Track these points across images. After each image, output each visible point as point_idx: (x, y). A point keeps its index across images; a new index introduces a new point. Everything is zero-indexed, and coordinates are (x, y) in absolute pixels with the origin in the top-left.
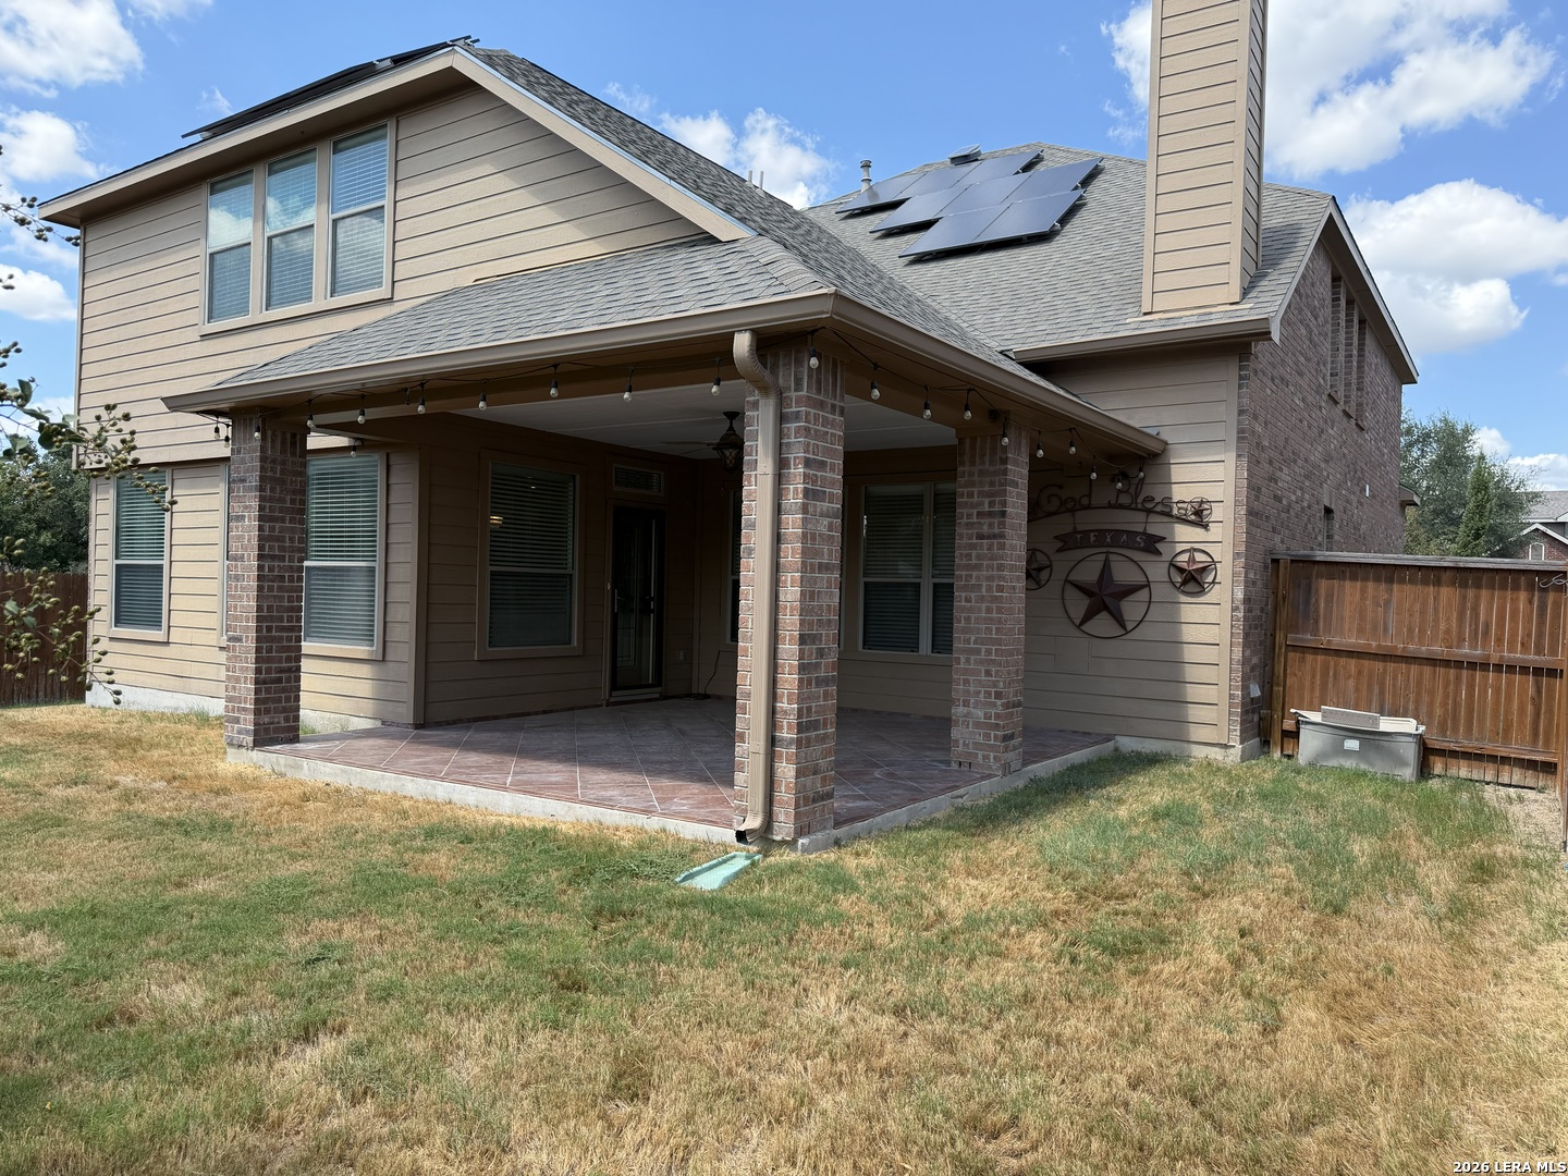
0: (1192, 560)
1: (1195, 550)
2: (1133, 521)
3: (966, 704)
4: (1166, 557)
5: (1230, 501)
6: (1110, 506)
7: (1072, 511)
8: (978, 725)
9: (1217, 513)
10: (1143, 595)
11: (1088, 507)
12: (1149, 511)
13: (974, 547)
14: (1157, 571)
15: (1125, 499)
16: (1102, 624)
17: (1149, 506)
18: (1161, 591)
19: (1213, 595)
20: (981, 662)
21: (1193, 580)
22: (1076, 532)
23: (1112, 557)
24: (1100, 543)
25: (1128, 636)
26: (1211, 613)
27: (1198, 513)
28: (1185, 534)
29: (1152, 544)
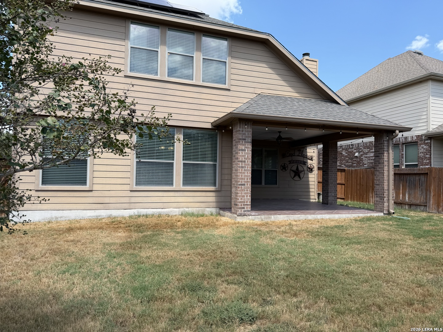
0: (311, 166)
1: (312, 165)
2: (301, 159)
3: (331, 193)
4: (307, 166)
5: (316, 156)
6: (298, 156)
7: (292, 156)
8: (333, 197)
9: (314, 158)
10: (303, 172)
11: (294, 156)
12: (304, 157)
13: (332, 164)
14: (305, 168)
15: (300, 155)
16: (297, 178)
17: (304, 156)
18: (306, 172)
19: (313, 173)
20: (334, 185)
21: (311, 170)
22: (292, 160)
23: (298, 165)
24: (296, 163)
25: (301, 180)
26: (313, 176)
27: (312, 158)
28: (309, 161)
29: (305, 163)
